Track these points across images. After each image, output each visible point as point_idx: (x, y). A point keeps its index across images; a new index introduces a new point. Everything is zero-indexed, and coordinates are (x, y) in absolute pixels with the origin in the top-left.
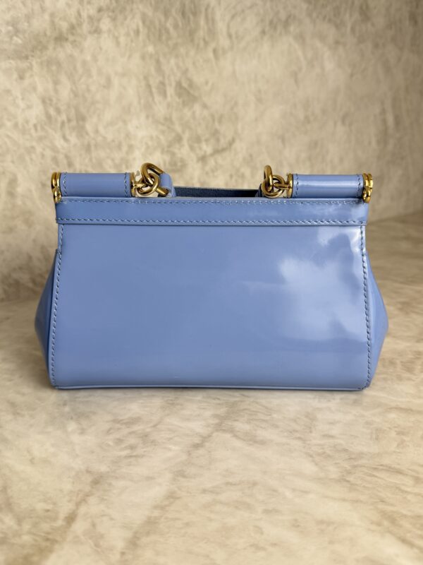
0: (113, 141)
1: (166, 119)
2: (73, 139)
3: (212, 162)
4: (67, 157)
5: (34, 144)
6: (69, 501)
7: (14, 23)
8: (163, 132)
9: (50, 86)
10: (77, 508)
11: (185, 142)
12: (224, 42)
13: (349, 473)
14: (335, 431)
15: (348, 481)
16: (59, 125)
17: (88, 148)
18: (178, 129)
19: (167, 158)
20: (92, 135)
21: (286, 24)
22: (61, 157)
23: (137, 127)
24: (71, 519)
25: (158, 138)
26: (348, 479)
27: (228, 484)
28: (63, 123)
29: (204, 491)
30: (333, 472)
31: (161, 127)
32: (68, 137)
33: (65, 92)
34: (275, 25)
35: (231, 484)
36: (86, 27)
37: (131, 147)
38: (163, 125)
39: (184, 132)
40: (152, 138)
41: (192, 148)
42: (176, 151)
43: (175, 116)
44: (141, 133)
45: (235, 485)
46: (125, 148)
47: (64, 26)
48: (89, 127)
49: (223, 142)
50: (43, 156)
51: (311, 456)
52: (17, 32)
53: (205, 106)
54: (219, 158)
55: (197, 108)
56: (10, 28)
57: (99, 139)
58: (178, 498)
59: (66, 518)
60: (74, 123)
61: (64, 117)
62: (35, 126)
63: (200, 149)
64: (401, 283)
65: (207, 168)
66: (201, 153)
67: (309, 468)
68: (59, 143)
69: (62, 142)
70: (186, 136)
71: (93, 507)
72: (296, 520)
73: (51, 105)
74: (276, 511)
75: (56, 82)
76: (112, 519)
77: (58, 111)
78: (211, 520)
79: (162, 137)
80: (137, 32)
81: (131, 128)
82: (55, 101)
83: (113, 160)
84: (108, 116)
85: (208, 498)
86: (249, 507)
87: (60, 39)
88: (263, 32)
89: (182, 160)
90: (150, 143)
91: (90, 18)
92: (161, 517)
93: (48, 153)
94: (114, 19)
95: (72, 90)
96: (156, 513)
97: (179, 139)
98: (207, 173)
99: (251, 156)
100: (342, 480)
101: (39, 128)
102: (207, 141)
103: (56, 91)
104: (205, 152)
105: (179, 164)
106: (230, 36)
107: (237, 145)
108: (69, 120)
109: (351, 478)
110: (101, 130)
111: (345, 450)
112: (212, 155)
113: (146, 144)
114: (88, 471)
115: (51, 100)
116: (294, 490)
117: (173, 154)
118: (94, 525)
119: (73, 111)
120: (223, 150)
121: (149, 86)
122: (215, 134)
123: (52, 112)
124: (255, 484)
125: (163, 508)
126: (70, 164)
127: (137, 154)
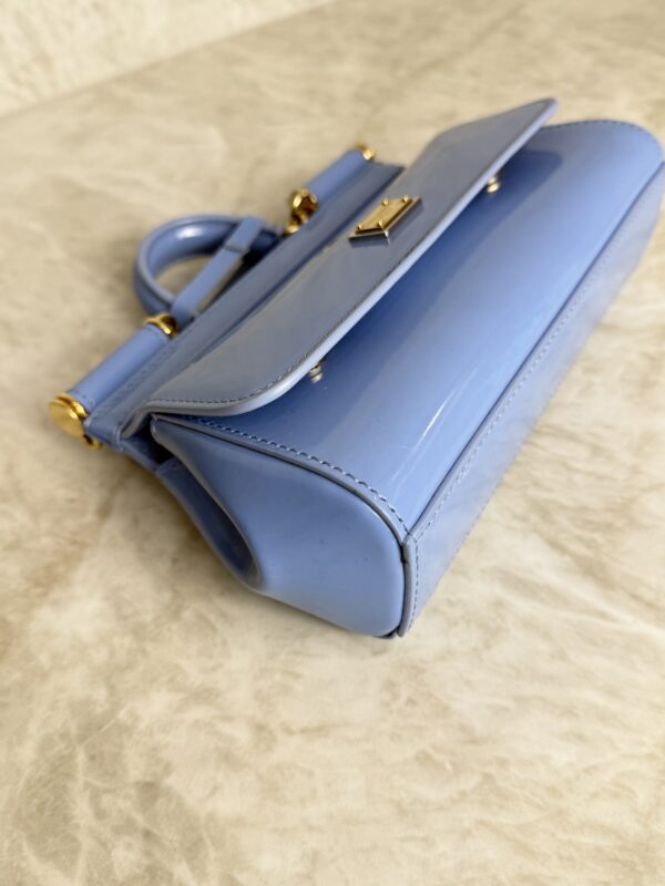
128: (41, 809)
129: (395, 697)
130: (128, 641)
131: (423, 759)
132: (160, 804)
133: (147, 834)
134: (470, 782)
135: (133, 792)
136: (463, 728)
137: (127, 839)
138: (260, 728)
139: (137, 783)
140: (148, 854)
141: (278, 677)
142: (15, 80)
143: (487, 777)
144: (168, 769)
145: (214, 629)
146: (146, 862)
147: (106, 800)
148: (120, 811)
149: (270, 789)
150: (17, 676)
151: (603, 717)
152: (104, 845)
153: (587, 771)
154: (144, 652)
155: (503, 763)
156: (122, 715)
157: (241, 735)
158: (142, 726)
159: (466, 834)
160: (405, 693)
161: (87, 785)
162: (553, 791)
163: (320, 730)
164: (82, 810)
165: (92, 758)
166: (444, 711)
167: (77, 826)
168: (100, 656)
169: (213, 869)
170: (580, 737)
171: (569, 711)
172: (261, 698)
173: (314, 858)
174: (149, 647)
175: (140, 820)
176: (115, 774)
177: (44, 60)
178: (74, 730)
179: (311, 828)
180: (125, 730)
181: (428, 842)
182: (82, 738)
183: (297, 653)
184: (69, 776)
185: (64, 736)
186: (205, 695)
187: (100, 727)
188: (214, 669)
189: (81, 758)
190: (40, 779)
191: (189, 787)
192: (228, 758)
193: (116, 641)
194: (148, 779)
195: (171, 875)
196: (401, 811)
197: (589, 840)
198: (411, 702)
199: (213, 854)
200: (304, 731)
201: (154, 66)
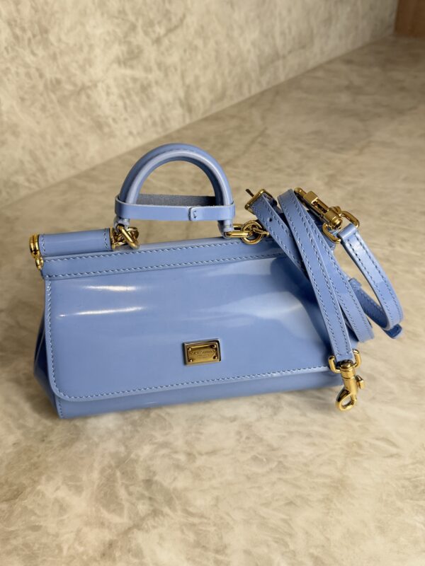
0: (75, 45)
1: (120, 12)
2: (40, 52)
3: (166, 42)
4: (38, 70)
5: (9, 65)
8: (118, 25)
9: (12, 7)
11: (139, 29)
16: (26, 42)
17: (54, 57)
18: (132, 18)
19: (124, 48)
20: (56, 44)
22: (33, 71)
23: (94, 27)
25: (114, 31)
28: (29, 40)
31: (116, 21)
32: (36, 52)
33: (26, 11)
37: (91, 47)
38: (117, 18)
39: (137, 19)
40: (109, 33)
41: (146, 33)
42: (132, 39)
43: (128, 7)
44: (99, 32)
46: (86, 49)
48: (52, 38)
49: (175, 21)
50: (17, 74)
54: (173, 37)
57: (63, 46)
60: (39, 37)
61: (29, 34)
62: (6, 48)
63: (154, 32)
64: (334, 151)
65: (163, 48)
66: (154, 36)
68: (29, 59)
69: (32, 57)
70: (140, 23)
73: (16, 25)
75: (17, 3)
77: (23, 30)
79: (118, 30)
81: (88, 29)
82: (19, 21)
83: (77, 62)
84: (67, 23)
89: (138, 47)
90: (107, 38)
93: (22, 70)
95: (32, 7)
97: (133, 28)
98: (163, 54)
99: (202, 27)
101: (9, 49)
102: (159, 23)
103: (18, 11)
104: (159, 34)
105: (136, 51)
107: (189, 20)
108: (34, 36)
110: (63, 37)
112: (166, 35)
113: (105, 40)
115: (15, 21)
117: (129, 43)
119: (36, 27)
120: (176, 27)
122: (167, 14)
123: (18, 32)
126: (41, 76)
127: (98, 51)
128: (105, 494)
129: (241, 437)
130: (130, 428)
131: (255, 459)
132: (154, 487)
133: (150, 499)
134: (274, 465)
135: (142, 484)
136: (269, 445)
137: (142, 501)
138: (189, 454)
139: (143, 481)
140: (152, 505)
141: (193, 435)
142: (28, 180)
143: (280, 462)
144: (155, 473)
145: (165, 419)
146: (151, 508)
147: (131, 489)
148: (138, 492)
149: (197, 476)
150: (85, 446)
151: (322, 436)
152: (133, 504)
153: (318, 456)
154: (137, 431)
155: (285, 456)
156: (132, 456)
157: (182, 458)
158: (141, 459)
159: (274, 484)
160: (245, 435)
161: (123, 484)
162: (305, 465)
163: (213, 453)
164: (122, 493)
165: (123, 473)
166: (261, 440)
167: (121, 499)
168: (120, 435)
169: (179, 507)
170: (314, 444)
171: (309, 435)
172: (187, 443)
173: (217, 499)
174: (139, 429)
175: (146, 494)
176: (133, 478)
177: (42, 170)
178: (113, 463)
179: (214, 488)
180: (135, 461)
181: (260, 488)
182: (117, 467)
183: (200, 425)
184: (114, 481)
185: (110, 467)
186: (165, 445)
187: (124, 462)
188: (167, 435)
189: (118, 474)
190: (102, 484)
191: (165, 479)
192: (178, 467)
193: (125, 428)
194: (148, 478)
195: (162, 512)
196: (248, 478)
197: (320, 480)
198: (248, 438)
199: (177, 502)
200: (207, 453)
201: (94, 169)
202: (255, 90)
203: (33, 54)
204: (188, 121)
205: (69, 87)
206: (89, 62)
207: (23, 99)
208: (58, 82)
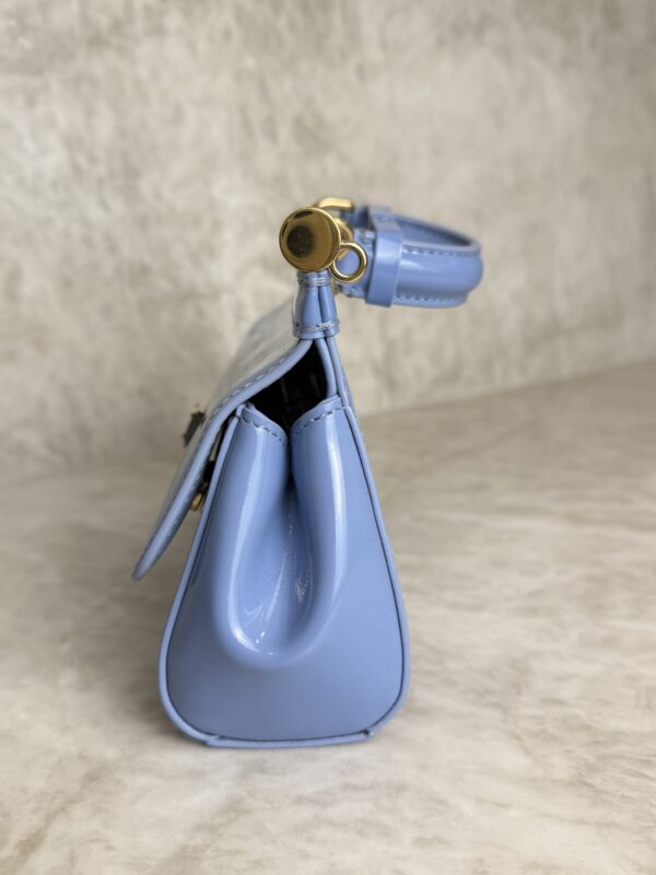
1: (277, 179)
2: (118, 206)
5: (52, 213)
6: (35, 811)
7: (19, 15)
8: (272, 201)
9: (81, 119)
10: (47, 826)
12: (374, 54)
13: (593, 769)
14: (568, 692)
15: (590, 786)
16: (94, 183)
17: (143, 223)
20: (150, 200)
21: (480, 29)
22: (97, 237)
23: (228, 191)
24: (30, 845)
26: (589, 781)
27: (348, 787)
28: (101, 182)
29: (300, 800)
30: (561, 767)
31: (268, 192)
32: (110, 204)
33: (104, 129)
34: (461, 31)
35: (355, 788)
36: (139, 24)
37: (217, 225)
43: (292, 175)
44: (235, 202)
45: (363, 788)
46: (206, 226)
47: (104, 21)
48: (145, 187)
50: (66, 234)
51: (518, 738)
52: (24, 28)
53: (343, 159)
55: (331, 162)
56: (13, 23)
57: (163, 208)
58: (247, 812)
59: (21, 843)
60: (120, 181)
61: (101, 170)
62: (54, 184)
67: (512, 759)
68: (95, 213)
71: (80, 823)
72: (481, 861)
73: (81, 150)
74: (439, 841)
75: (90, 113)
76: (109, 848)
77: (93, 159)
78: (305, 856)
80: (227, 34)
81: (217, 191)
82: (87, 143)
83: (186, 243)
84: (178, 170)
85: (306, 813)
86: (386, 833)
87: (96, 42)
88: (441, 43)
90: (250, 219)
91: (148, 10)
92: (208, 846)
93: (76, 229)
94: (187, 13)
95: (116, 127)
96: (199, 840)
100: (579, 783)
101: (60, 188)
103: (89, 127)
106: (384, 45)
108: (112, 176)
109: (597, 781)
110: (167, 193)
111: (587, 728)
113: (244, 219)
114: (82, 757)
115: (82, 143)
116: (480, 801)
118: (72, 859)
119: (118, 162)
121: (247, 124)
123: (82, 160)
124: (401, 788)
125: (212, 829)
126: (113, 249)
127: (228, 235)
142: (49, 446)
202: (516, 380)
203: (104, 205)
204: (386, 404)
205: (164, 285)
206: (209, 250)
207: (67, 283)
208: (144, 270)
